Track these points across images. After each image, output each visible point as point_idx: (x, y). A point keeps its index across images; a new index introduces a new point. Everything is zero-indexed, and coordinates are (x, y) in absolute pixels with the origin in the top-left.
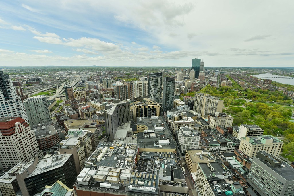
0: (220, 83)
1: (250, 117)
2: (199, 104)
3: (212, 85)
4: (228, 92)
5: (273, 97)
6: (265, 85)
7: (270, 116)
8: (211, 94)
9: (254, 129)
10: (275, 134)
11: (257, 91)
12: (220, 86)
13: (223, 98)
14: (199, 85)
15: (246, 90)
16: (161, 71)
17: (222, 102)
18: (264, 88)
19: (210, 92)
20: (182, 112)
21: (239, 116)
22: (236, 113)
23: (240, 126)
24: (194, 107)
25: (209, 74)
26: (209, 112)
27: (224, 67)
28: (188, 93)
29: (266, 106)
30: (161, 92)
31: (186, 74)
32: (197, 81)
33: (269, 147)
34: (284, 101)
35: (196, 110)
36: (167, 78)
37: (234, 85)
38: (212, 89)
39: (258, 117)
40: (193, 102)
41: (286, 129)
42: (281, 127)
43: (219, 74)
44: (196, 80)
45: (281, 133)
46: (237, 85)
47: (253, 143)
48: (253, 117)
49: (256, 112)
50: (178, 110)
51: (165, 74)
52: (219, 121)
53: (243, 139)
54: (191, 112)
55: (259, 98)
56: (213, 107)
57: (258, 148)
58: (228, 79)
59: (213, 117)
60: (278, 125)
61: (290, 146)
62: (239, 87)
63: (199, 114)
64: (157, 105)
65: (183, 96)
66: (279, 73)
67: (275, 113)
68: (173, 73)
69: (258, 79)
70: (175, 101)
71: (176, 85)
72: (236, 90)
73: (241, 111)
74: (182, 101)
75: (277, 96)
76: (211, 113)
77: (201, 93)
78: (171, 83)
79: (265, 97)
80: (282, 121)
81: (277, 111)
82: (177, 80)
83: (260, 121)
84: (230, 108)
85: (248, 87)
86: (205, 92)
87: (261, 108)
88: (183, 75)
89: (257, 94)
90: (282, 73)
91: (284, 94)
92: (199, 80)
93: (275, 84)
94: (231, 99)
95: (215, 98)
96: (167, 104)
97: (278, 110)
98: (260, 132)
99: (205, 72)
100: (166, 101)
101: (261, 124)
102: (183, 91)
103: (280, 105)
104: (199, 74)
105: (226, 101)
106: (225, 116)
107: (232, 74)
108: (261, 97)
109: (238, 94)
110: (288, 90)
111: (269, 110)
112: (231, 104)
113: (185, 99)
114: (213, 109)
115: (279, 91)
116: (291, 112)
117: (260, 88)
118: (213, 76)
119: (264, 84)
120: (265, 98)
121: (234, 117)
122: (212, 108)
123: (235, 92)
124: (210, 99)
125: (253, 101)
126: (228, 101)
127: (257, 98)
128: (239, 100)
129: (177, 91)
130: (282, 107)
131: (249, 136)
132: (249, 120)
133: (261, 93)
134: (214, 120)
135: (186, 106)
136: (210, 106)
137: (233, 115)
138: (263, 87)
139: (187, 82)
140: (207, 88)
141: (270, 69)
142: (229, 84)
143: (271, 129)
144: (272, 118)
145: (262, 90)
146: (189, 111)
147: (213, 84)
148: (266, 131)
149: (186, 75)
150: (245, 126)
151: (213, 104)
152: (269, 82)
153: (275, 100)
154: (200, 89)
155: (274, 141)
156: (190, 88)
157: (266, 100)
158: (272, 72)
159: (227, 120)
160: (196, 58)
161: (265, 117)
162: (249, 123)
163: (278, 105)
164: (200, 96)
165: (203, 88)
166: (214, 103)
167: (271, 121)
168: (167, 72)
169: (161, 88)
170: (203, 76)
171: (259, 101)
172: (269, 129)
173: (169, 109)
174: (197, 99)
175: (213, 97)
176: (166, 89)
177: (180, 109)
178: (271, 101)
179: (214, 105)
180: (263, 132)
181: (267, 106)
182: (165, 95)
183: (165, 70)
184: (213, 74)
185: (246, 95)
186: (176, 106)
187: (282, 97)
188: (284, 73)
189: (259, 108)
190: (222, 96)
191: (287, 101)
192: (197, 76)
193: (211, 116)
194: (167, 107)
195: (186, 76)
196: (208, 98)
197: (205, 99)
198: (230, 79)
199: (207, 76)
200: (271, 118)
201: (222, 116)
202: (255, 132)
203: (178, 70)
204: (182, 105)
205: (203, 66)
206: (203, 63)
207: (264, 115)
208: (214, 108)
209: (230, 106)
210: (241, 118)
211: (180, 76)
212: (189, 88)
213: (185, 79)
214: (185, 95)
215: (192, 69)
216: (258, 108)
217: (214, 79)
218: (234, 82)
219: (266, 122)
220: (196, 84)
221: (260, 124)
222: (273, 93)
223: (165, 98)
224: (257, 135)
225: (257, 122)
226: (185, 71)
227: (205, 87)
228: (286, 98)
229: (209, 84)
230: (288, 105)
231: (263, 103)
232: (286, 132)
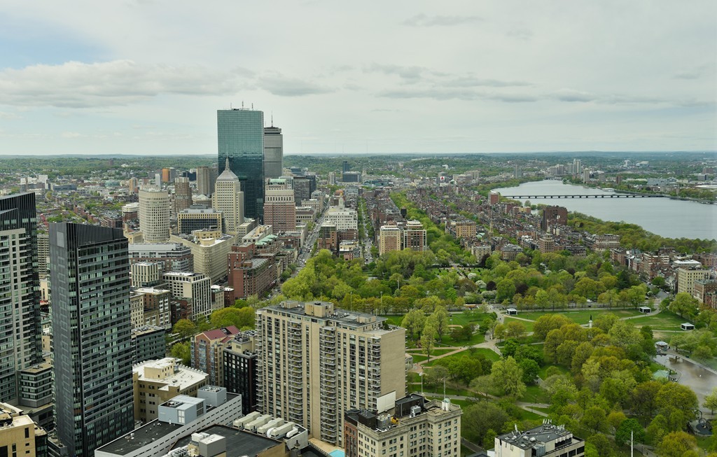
0: (373, 236)
1: (523, 393)
2: (286, 368)
3: (337, 253)
4: (414, 282)
5: (586, 283)
6: (549, 230)
7: (591, 367)
8: (339, 299)
9: (551, 446)
11: (526, 262)
12: (375, 254)
13: (398, 315)
14: (272, 260)
15: (485, 263)
16: (25, 187)
17: (398, 334)
18: (549, 246)
19: (335, 292)
20: (196, 437)
21: (480, 397)
22: (467, 383)
23: (492, 447)
24: (263, 392)
25: (317, 192)
26: (345, 404)
27: (381, 157)
28: (217, 309)
29: (569, 326)
30: (34, 328)
31: (194, 197)
32: (261, 235)
34: (622, 292)
35: (275, 408)
36: (72, 230)
37: (434, 244)
38: (339, 274)
39: (554, 382)
40: (253, 362)
41: (652, 416)
42: (634, 411)
43: (360, 191)
44: (250, 228)
45: (642, 439)
46: (448, 239)
48: (534, 389)
49: (542, 364)
50: (167, 428)
51: (56, 206)
52: (399, 442)
54: (248, 426)
55: (540, 292)
56: (362, 372)
58: (404, 212)
59: (369, 431)
60: (624, 406)
62: (457, 248)
63: (295, 430)
64: (9, 421)
65: (191, 332)
66: (582, 176)
67: (606, 354)
68: (111, 198)
69: (519, 204)
70: (141, 371)
71: (139, 270)
72: (446, 265)
73: (486, 368)
74: (188, 363)
75: (594, 273)
76: (357, 406)
77: (289, 303)
78: (102, 258)
79: (558, 286)
80: (633, 380)
81: (608, 341)
82: (139, 239)
83: (563, 400)
84: (441, 363)
85: (493, 249)
86: (310, 294)
87: (555, 338)
88: (177, 207)
89: (529, 278)
90: (592, 176)
91: (617, 263)
92: (267, 227)
93: (582, 225)
94: (434, 315)
95: (362, 319)
96: (89, 401)
97: (612, 334)
99: (292, 182)
100: (78, 381)
101: (570, 415)
102: (184, 304)
103: (612, 315)
104: (262, 195)
105: (415, 331)
106: (424, 410)
107: (420, 190)
108: (545, 285)
109: (457, 285)
110: (623, 246)
111: (582, 344)
112: (440, 340)
113: (202, 352)
114: (362, 383)
115: (599, 255)
116: (652, 336)
117: (533, 247)
118: (336, 203)
119: (543, 227)
120: (560, 291)
121: (464, 404)
122: (358, 378)
123: (446, 277)
124: (341, 331)
125: (524, 310)
126: (422, 326)
127: (534, 292)
128: (467, 316)
129: (150, 306)
130: (621, 321)
132: (524, 407)
133: (541, 269)
134: (378, 446)
135: (213, 392)
136: (343, 370)
137: (455, 398)
138: (543, 240)
139: (202, 246)
140: (317, 270)
141: (552, 159)
142: (415, 240)
143: (605, 431)
144: (601, 378)
145: (544, 255)
146: (237, 423)
147: (345, 247)
148: (593, 443)
149: (190, 203)
150: (514, 443)
151: (357, 355)
152: (558, 217)
153: (594, 293)
154: (282, 281)
156: (226, 278)
157: (566, 297)
158: (559, 172)
159: (435, 427)
160: (239, 107)
161: (577, 377)
163: (607, 316)
164: (286, 319)
165: (293, 270)
166: (362, 349)
167: (598, 391)
168: (65, 189)
169: (35, 296)
170: (288, 203)
171: (542, 309)
172: (599, 434)
173: (106, 439)
174: (274, 340)
175: (352, 317)
176: (75, 301)
177: (182, 421)
178: (583, 302)
179: (362, 361)
181: (573, 325)
182: (67, 344)
183: (51, 179)
184: (333, 190)
185: (491, 286)
186: (149, 407)
187: (613, 278)
188: (597, 174)
189: (547, 338)
190: (391, 303)
191: (630, 292)
192: (253, 207)
193: (361, 427)
194: (90, 426)
195: (194, 213)
196: (327, 324)
197: (314, 331)
198: (412, 212)
199: (307, 206)
200: (595, 379)
201: (408, 412)
203: (138, 176)
204: (192, 391)
205: (279, 149)
206: (275, 132)
207: (573, 370)
208: (366, 379)
209: (437, 353)
210: (493, 406)
211: (159, 210)
212: (220, 283)
213: (189, 226)
214: (200, 325)
215: (221, 170)
216: (544, 338)
217: (340, 217)
218: (435, 228)
219: (583, 400)
220: (255, 251)
221: (567, 417)
222: (581, 266)
223: (68, 361)
225: (553, 410)
226: (183, 180)
227: (305, 268)
228: (625, 282)
229: (324, 245)
230: (636, 310)
231: (557, 316)
232: (655, 431)
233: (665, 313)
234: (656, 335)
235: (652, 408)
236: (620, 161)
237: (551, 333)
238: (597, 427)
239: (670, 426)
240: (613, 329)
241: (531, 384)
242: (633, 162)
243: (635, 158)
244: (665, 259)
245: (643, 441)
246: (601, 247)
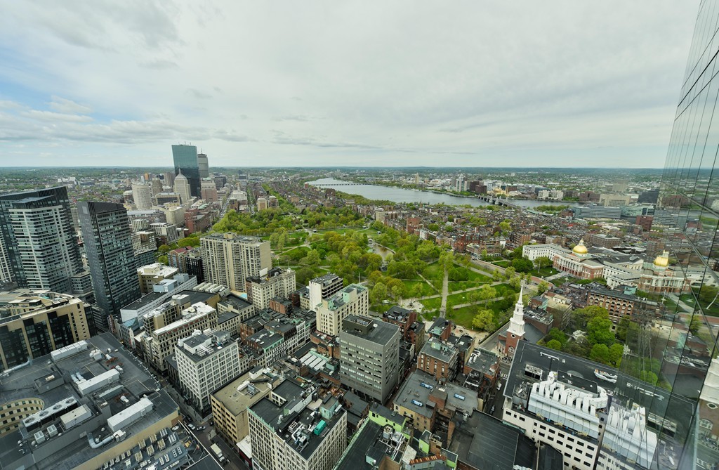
0: (255, 203)
1: (320, 262)
2: (217, 262)
3: (238, 211)
4: (274, 222)
5: (343, 218)
6: (328, 198)
7: (345, 250)
8: (241, 231)
9: (330, 282)
10: (356, 280)
11: (320, 211)
12: (256, 210)
13: (268, 235)
14: (208, 215)
15: (303, 212)
16: (61, 183)
17: (267, 243)
18: (328, 205)
19: (239, 227)
20: (174, 297)
21: (303, 266)
22: (298, 261)
23: (308, 285)
24: (207, 273)
25: (227, 184)
26: (245, 275)
27: (256, 168)
28: (181, 239)
29: (336, 235)
30: (76, 254)
31: (164, 187)
32: (200, 204)
33: (355, 305)
34: (356, 221)
35: (213, 280)
36: (92, 206)
37: (282, 205)
38: (240, 220)
39: (332, 257)
40: (200, 261)
41: (367, 266)
42: (361, 265)
43: (248, 184)
44: (195, 201)
45: (363, 275)
46: (288, 203)
47: (335, 308)
49: (327, 251)
50: (158, 295)
51: (83, 193)
52: (270, 287)
53: (318, 308)
54: (201, 289)
55: (325, 223)
56: (252, 261)
57: (343, 314)
58: (268, 192)
59: (257, 284)
60: (358, 264)
61: (376, 290)
62: (291, 207)
63: (223, 288)
64: (67, 302)
65: (168, 250)
66: (341, 177)
67: (351, 245)
68: (116, 188)
69: (316, 188)
70: (142, 270)
71: (135, 224)
72: (287, 214)
73: (305, 254)
74: (168, 265)
75: (346, 215)
76: (251, 275)
77: (216, 234)
78: (112, 218)
79: (332, 220)
80: (360, 254)
81: (351, 240)
82: (134, 208)
83: (335, 264)
84: (287, 254)
85: (306, 206)
86: (227, 230)
87: (331, 241)
88: (155, 192)
89: (321, 217)
90: (344, 176)
91: (354, 210)
92: (204, 200)
93: (341, 196)
94: (283, 235)
95: (251, 239)
96: (114, 287)
97: (352, 238)
98: (338, 283)
99: (214, 179)
100: (106, 279)
101: (338, 269)
102: (163, 238)
103: (352, 230)
104: (200, 186)
105: (275, 242)
106: (280, 273)
107: (275, 183)
108: (327, 220)
109: (292, 222)
110: (356, 204)
111: (342, 242)
112: (286, 245)
113: (174, 259)
114: (252, 265)
115: (347, 207)
117: (322, 205)
118: (236, 189)
119: (326, 197)
120: (333, 222)
121: (296, 269)
122: (250, 263)
123: (288, 219)
124: (241, 244)
125: (319, 230)
126: (278, 240)
127: (323, 224)
128: (297, 234)
129: (144, 240)
130: (356, 232)
131: (326, 297)
132: (321, 268)
133: (326, 214)
134: (261, 290)
135: (181, 277)
136: (243, 261)
137: (293, 267)
138: (327, 202)
139: (170, 210)
140: (229, 219)
141: (329, 170)
142: (273, 204)
143: (351, 273)
145: (327, 208)
146: (195, 288)
147: (242, 208)
148: (346, 278)
149: (162, 190)
150: (316, 282)
151: (249, 254)
152: (332, 193)
153: (346, 222)
154: (213, 224)
155: (358, 292)
156: (184, 224)
157: (335, 224)
158: (332, 175)
159: (285, 280)
160: (183, 144)
161: (340, 254)
162: (322, 273)
163: (351, 230)
164: (215, 241)
165: (218, 219)
166: (251, 251)
167: (348, 259)
168: (88, 184)
169: (75, 240)
170: (213, 189)
171: (327, 230)
173: (125, 304)
174: (210, 251)
175: (246, 238)
176: (99, 240)
177: (167, 291)
178: (342, 226)
179: (252, 256)
180: (341, 282)
181: (338, 235)
182: (97, 262)
183: (78, 179)
184: (235, 183)
185: (306, 221)
186: (148, 287)
187: (353, 216)
188: (346, 176)
189: (329, 241)
190: (265, 231)
191: (359, 221)
192: (195, 191)
193: (252, 283)
194: (116, 298)
195: (164, 195)
196: (235, 242)
197: (229, 246)
198: (271, 192)
199: (222, 190)
200: (347, 254)
201: (273, 275)
202: (332, 287)
203: (131, 177)
204: (171, 277)
205: (207, 164)
206: (203, 156)
207: (338, 252)
208: (254, 263)
209: (285, 250)
210: (308, 269)
211: (145, 193)
212: (181, 227)
213: (162, 201)
214: (173, 247)
215: (177, 174)
216: (327, 241)
217: (238, 195)
218: (282, 199)
219: (342, 263)
220: (198, 212)
221: (336, 270)
222: (341, 212)
223: (99, 270)
224: (335, 292)
225: (331, 268)
226: (157, 179)
227: (224, 218)
228: (357, 217)
229: (232, 207)
230: (361, 228)
231: (333, 232)
232: (368, 271)
233: (371, 228)
234: (368, 237)
235: (367, 263)
236: (355, 170)
237: (330, 239)
238: (348, 272)
239: (373, 269)
240: (353, 235)
241: (323, 259)
242: (359, 171)
243: (360, 169)
244: (371, 208)
245: (364, 276)
246: (348, 204)
